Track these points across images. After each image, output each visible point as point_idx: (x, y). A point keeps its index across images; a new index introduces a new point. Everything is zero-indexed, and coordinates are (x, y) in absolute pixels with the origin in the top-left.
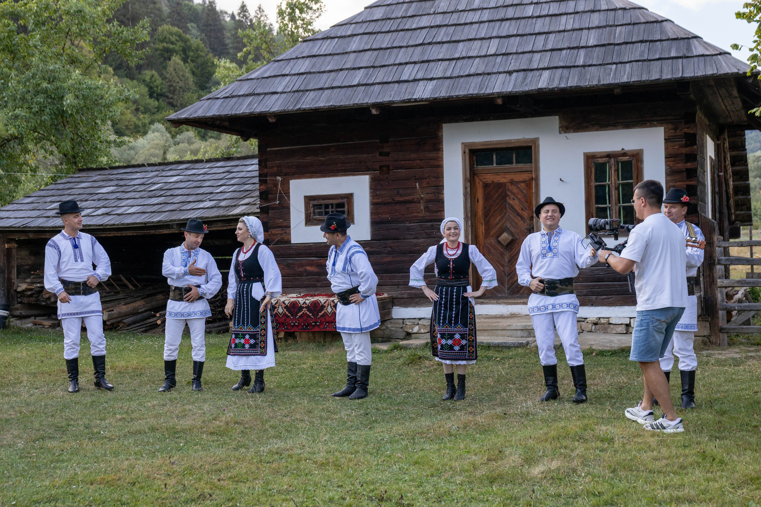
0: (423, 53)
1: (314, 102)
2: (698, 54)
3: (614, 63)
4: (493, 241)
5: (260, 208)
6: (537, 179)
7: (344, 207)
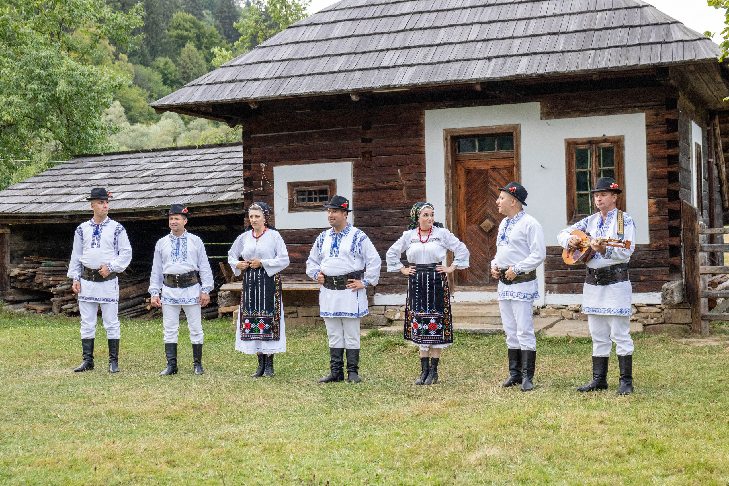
0: (404, 39)
1: (294, 89)
2: (677, 39)
3: (593, 49)
4: (475, 227)
5: (245, 195)
6: (518, 165)
7: (327, 194)
